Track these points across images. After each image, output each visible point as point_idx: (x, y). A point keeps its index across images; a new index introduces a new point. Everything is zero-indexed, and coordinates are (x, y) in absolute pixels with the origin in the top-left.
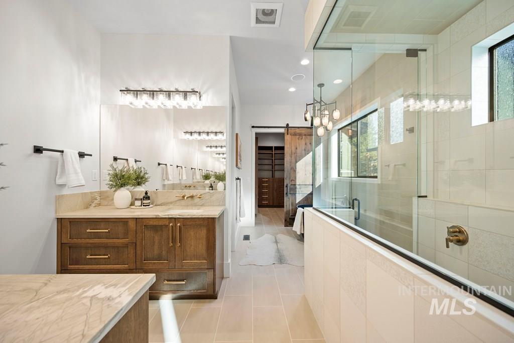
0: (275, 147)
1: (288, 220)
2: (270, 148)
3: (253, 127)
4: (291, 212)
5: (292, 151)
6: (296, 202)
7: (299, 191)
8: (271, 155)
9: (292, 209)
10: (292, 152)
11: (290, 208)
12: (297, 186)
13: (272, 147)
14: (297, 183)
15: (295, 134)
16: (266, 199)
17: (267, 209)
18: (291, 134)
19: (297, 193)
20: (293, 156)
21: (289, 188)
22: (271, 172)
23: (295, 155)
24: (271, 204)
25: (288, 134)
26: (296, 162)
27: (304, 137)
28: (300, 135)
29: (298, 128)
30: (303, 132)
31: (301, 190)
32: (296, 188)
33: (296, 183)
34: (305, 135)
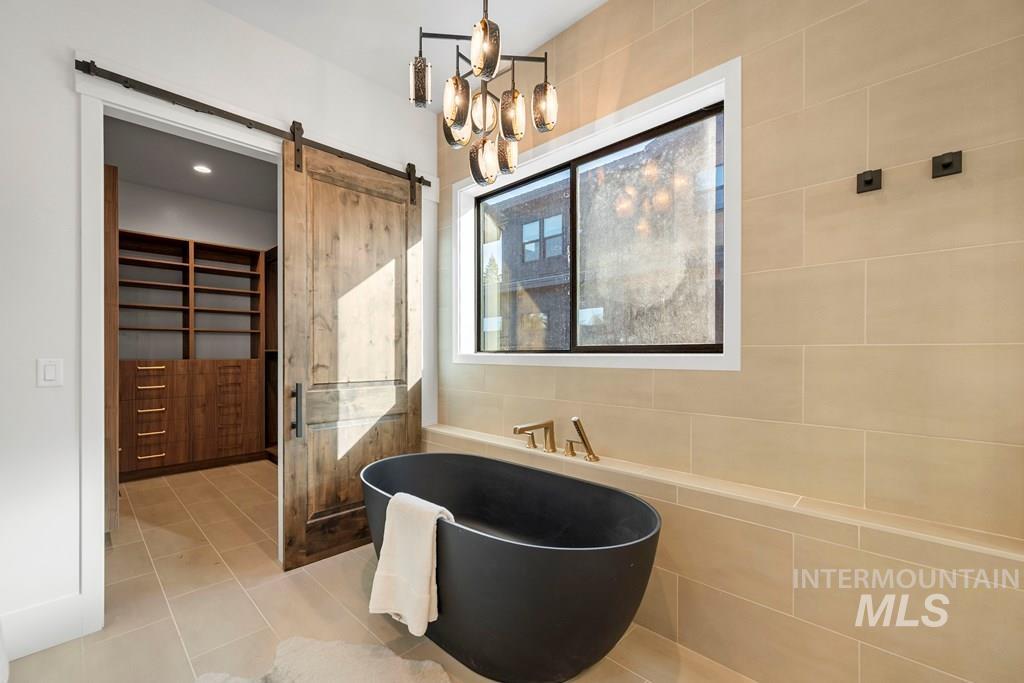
0: (198, 246)
1: (302, 536)
2: (178, 247)
3: (86, 67)
4: (312, 501)
5: (315, 244)
6: (336, 452)
7: (347, 410)
8: (180, 274)
9: (319, 490)
10: (315, 250)
11: (312, 485)
12: (343, 392)
13: (185, 244)
14: (342, 379)
15: (328, 178)
16: (159, 444)
17: (164, 480)
18: (311, 174)
19: (342, 416)
20: (322, 265)
21: (304, 401)
22: (180, 338)
23: (332, 263)
24: (182, 460)
25: (298, 167)
26: (335, 294)
27: (363, 196)
28: (350, 185)
29: (342, 155)
30: (362, 177)
31: (357, 402)
32: (336, 398)
33: (336, 376)
34: (368, 192)
